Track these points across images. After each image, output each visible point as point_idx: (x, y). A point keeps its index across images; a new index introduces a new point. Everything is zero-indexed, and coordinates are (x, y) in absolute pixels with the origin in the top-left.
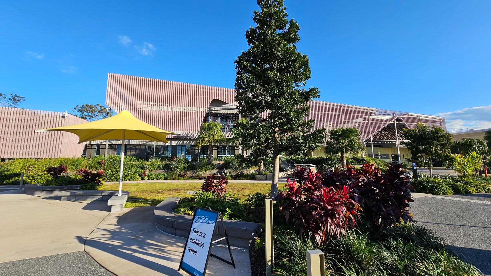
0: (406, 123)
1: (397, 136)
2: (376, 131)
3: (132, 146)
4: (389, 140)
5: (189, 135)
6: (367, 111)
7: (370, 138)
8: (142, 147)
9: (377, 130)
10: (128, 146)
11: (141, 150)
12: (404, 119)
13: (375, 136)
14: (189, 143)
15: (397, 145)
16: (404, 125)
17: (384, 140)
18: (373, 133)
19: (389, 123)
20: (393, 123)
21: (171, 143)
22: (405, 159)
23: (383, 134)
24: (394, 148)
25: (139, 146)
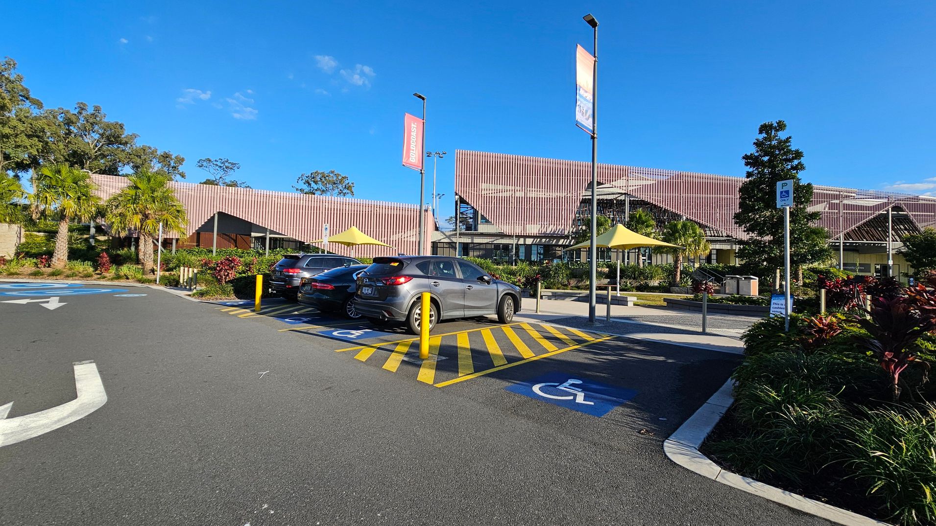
0: (910, 213)
1: (891, 234)
2: (852, 226)
3: (475, 245)
4: (875, 241)
5: (548, 232)
6: (838, 193)
7: (840, 237)
8: (489, 247)
9: (854, 225)
10: (470, 244)
11: (486, 249)
12: (908, 206)
13: (848, 236)
14: (549, 241)
15: (888, 250)
16: (906, 216)
17: (865, 241)
18: (846, 231)
19: (877, 213)
20: (886, 212)
21: (525, 241)
22: (901, 273)
23: (864, 232)
24: (882, 255)
25: (484, 245)
